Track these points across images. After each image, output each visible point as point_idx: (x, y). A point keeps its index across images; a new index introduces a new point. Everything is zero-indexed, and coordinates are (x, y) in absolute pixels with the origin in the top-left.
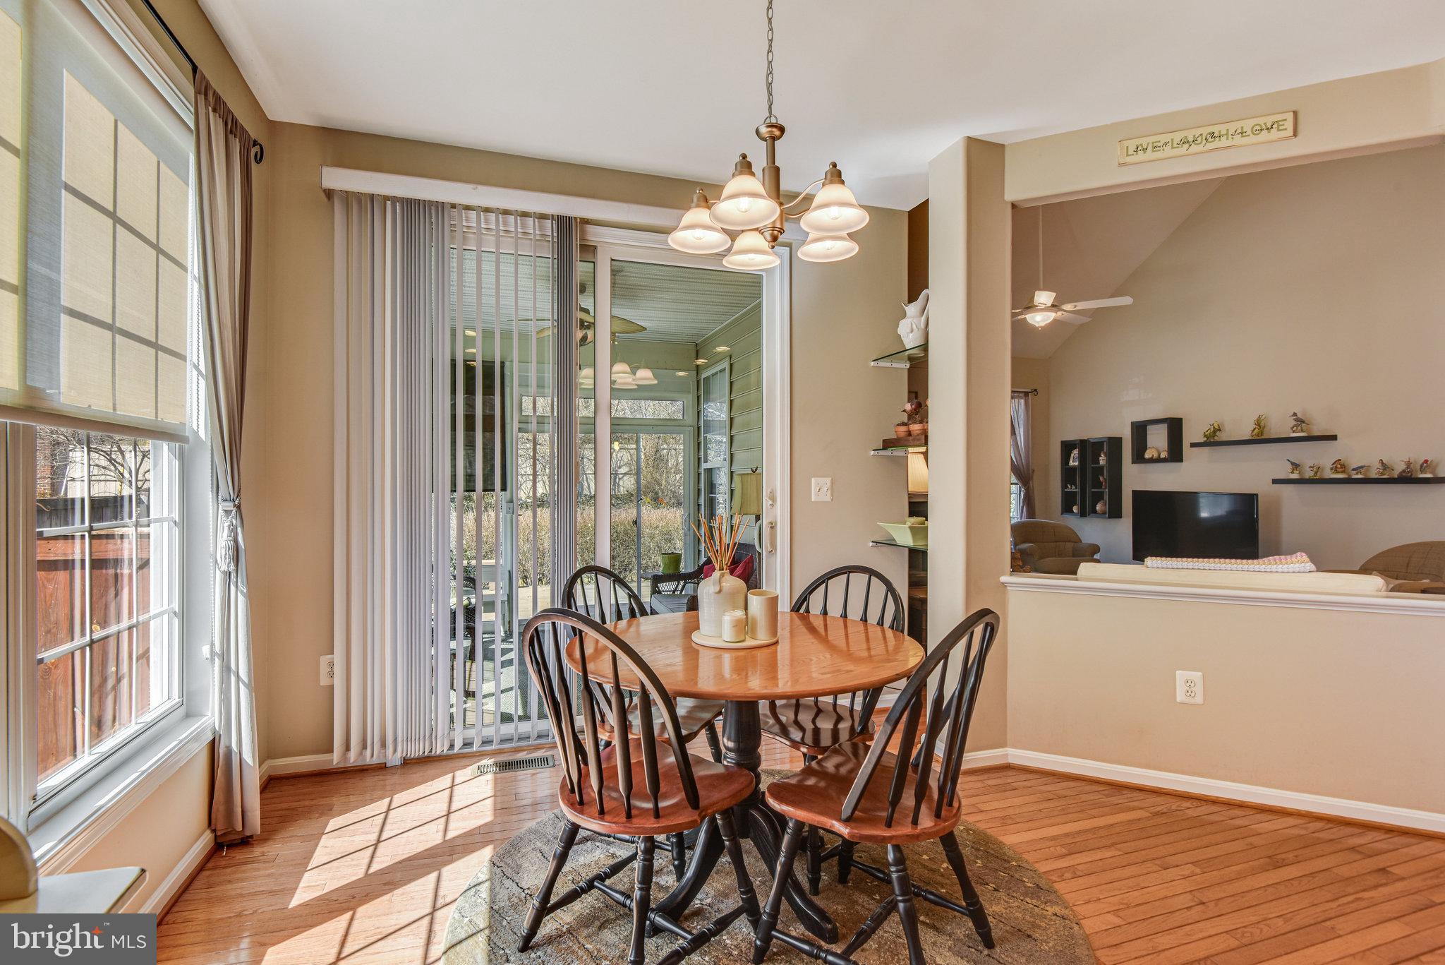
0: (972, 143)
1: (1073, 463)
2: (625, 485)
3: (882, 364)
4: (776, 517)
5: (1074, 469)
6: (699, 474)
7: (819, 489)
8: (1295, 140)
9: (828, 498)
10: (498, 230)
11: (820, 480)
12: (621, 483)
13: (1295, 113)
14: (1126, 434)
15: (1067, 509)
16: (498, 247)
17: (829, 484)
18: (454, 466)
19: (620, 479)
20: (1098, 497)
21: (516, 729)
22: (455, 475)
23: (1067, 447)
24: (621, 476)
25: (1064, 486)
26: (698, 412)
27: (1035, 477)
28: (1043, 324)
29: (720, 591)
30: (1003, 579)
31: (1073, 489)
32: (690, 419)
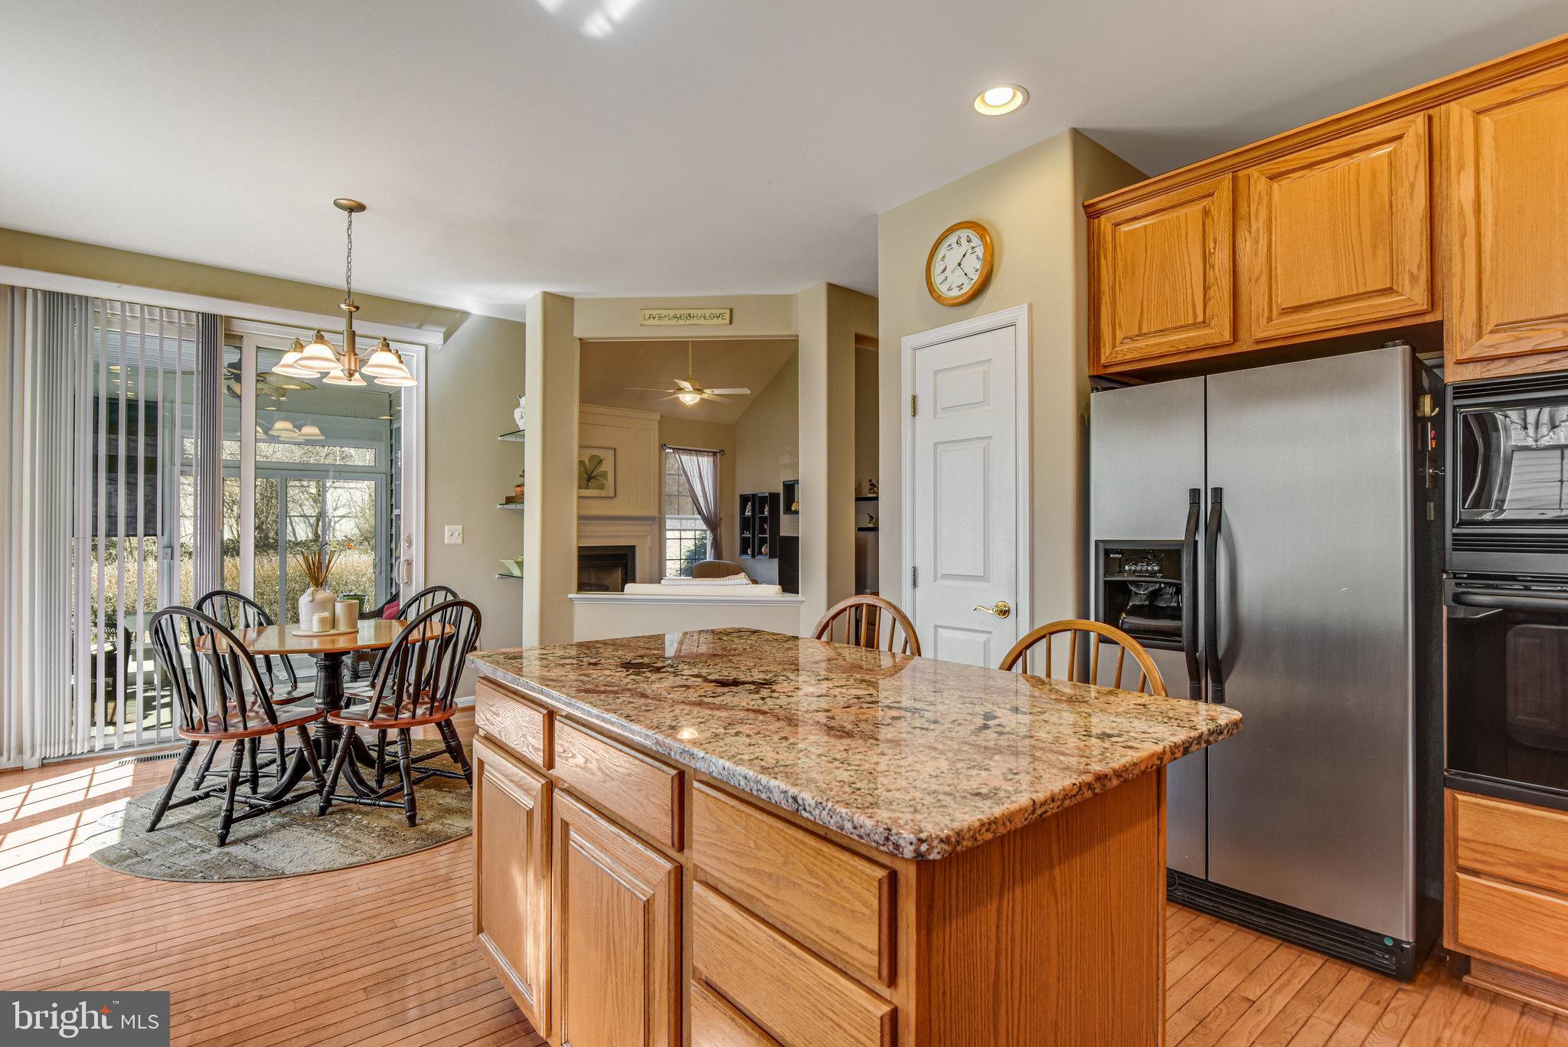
0: (547, 296)
1: (748, 513)
2: (342, 530)
3: (507, 438)
4: (412, 557)
5: (748, 518)
6: (392, 520)
7: (451, 534)
8: (730, 326)
9: (460, 541)
10: (143, 318)
11: (454, 527)
12: (337, 526)
13: (731, 310)
14: (780, 490)
15: (744, 552)
16: (143, 330)
17: (460, 530)
18: (95, 505)
19: (335, 522)
20: (763, 541)
21: (158, 734)
22: (97, 516)
23: (745, 499)
24: (337, 519)
25: (742, 533)
26: (392, 460)
27: (723, 525)
28: (691, 403)
29: (313, 600)
30: (570, 596)
31: (748, 535)
32: (384, 467)
